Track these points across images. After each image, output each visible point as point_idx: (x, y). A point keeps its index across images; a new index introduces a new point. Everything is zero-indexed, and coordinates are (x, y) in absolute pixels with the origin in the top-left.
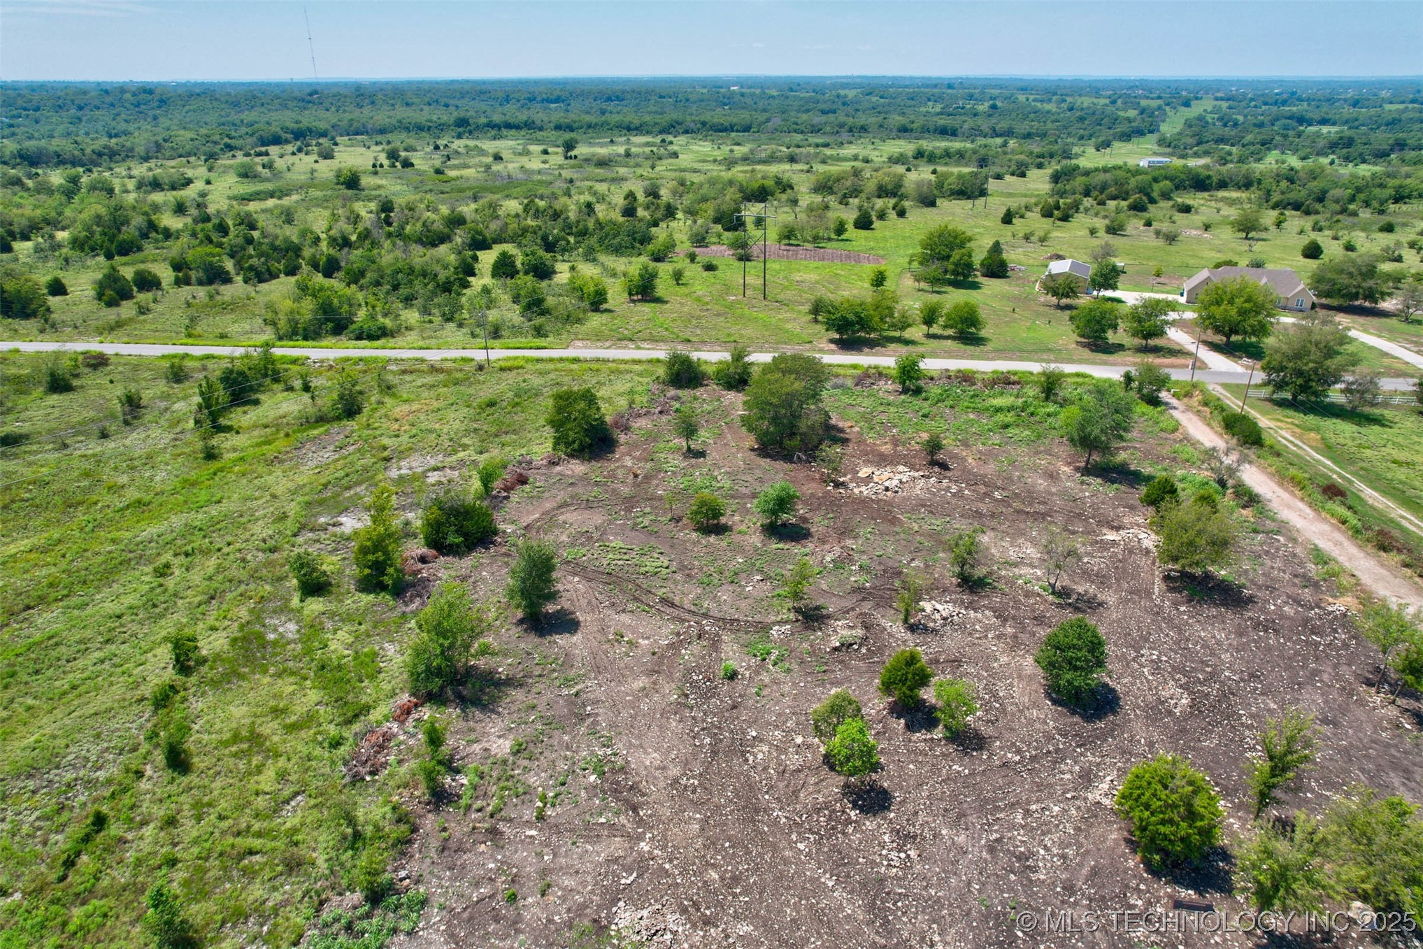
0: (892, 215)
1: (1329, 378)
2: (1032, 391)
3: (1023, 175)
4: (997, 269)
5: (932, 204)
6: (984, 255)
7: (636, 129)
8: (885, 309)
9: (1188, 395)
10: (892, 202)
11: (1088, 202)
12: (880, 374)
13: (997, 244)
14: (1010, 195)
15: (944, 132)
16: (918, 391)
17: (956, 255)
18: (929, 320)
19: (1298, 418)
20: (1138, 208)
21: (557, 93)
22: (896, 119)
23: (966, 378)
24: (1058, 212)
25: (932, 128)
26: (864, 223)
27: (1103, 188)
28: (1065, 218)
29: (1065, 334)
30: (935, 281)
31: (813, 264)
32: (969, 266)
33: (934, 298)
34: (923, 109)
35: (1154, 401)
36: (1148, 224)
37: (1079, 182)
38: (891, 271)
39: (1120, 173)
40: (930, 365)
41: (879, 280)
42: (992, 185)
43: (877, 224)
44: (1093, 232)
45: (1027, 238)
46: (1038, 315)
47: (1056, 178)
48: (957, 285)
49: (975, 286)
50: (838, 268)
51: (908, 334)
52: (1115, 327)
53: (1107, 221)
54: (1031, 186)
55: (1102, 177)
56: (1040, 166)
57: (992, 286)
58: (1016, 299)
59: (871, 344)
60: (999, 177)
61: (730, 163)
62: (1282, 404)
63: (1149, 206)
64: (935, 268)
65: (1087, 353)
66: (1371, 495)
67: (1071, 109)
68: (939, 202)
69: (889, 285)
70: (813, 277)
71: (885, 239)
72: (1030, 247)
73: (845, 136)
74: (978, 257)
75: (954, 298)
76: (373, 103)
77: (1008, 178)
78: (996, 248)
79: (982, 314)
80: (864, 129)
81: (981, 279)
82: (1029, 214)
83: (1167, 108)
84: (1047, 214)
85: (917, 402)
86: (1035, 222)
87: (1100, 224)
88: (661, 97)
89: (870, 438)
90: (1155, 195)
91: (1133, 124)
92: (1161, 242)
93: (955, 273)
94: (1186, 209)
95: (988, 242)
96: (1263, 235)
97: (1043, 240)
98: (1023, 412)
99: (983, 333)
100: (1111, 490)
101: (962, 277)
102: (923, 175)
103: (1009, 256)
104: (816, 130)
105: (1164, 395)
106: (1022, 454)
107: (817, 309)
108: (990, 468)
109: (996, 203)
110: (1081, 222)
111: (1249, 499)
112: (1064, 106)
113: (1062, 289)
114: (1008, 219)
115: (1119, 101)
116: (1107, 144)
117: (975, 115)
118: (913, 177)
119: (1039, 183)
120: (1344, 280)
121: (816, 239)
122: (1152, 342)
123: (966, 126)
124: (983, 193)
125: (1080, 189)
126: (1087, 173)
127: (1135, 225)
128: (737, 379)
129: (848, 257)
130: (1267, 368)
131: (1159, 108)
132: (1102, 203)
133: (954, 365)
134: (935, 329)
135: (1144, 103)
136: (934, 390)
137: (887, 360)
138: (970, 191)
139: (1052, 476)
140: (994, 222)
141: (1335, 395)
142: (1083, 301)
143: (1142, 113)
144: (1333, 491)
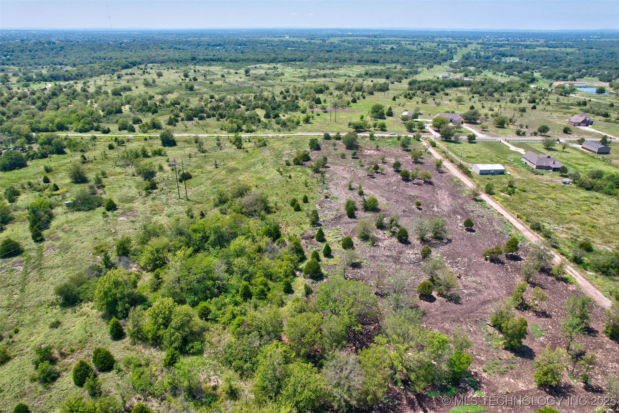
0: (361, 98)
1: (452, 135)
2: (395, 139)
3: (400, 82)
4: (390, 114)
5: (372, 94)
6: (387, 110)
7: (261, 61)
8: (365, 124)
9: (426, 139)
10: (361, 93)
11: (419, 92)
12: (366, 137)
13: (390, 107)
14: (396, 90)
15: (374, 62)
16: (374, 140)
17: (380, 111)
18: (375, 126)
19: (445, 143)
20: (433, 94)
21: (219, 42)
22: (356, 56)
23: (383, 137)
24: (409, 97)
25: (369, 60)
26: (354, 101)
27: (424, 87)
28: (411, 98)
29: (404, 129)
30: (375, 117)
31: (344, 114)
32: (383, 114)
33: (376, 122)
34: (365, 50)
35: (419, 140)
36: (434, 100)
37: (417, 85)
38: (364, 115)
39: (429, 82)
40: (375, 135)
41: (362, 117)
42: (391, 86)
43: (358, 101)
44: (418, 103)
45: (399, 105)
46: (399, 125)
47: (410, 84)
48: (380, 118)
49: (385, 119)
50: (350, 114)
51: (371, 129)
52: (414, 127)
53: (422, 99)
54: (403, 86)
55: (424, 84)
56: (406, 78)
57: (389, 118)
58: (394, 121)
59: (363, 132)
60: (393, 83)
61: (304, 78)
62: (443, 141)
63: (436, 93)
64: (375, 114)
65: (408, 133)
66: (450, 153)
67: (422, 49)
68: (375, 93)
69: (364, 119)
70: (344, 117)
71: (361, 106)
72: (400, 108)
73: (338, 64)
74: (386, 111)
75: (380, 121)
76: (148, 48)
77: (395, 83)
78: (390, 109)
79: (386, 125)
80: (345, 61)
81: (386, 117)
82: (400, 97)
83: (458, 48)
84: (406, 97)
85: (374, 141)
86: (402, 100)
87: (420, 100)
88: (261, 44)
89: (366, 147)
90: (439, 90)
91: (444, 57)
92: (435, 105)
93: (380, 115)
94: (447, 94)
95: (388, 107)
96: (463, 103)
97: (403, 106)
98: (394, 143)
99: (387, 129)
100: (407, 153)
101: (382, 117)
102: (368, 83)
103: (393, 110)
104: (327, 61)
105: (421, 139)
106: (393, 149)
107: (350, 124)
108: (387, 150)
109: (391, 93)
110: (415, 99)
111: (430, 153)
112: (419, 47)
113: (405, 119)
114: (394, 99)
115: (441, 45)
116: (431, 67)
117: (385, 53)
118: (365, 83)
119: (405, 84)
120: (468, 116)
121: (342, 106)
122: (423, 130)
123: (382, 59)
124: (388, 89)
125: (417, 88)
126: (419, 82)
127: (430, 100)
128: (338, 138)
129: (352, 111)
130: (441, 134)
131: (455, 48)
132: (423, 93)
133: (380, 135)
134: (376, 128)
135: (450, 46)
136: (377, 139)
137: (367, 134)
138: (384, 89)
139: (398, 151)
140: (390, 100)
141: (453, 138)
142: (409, 121)
143: (448, 51)
144: (444, 152)
